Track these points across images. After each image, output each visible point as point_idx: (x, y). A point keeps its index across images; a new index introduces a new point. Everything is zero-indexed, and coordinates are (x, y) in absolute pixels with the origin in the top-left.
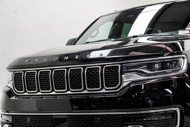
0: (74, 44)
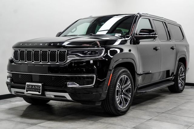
0: (59, 36)
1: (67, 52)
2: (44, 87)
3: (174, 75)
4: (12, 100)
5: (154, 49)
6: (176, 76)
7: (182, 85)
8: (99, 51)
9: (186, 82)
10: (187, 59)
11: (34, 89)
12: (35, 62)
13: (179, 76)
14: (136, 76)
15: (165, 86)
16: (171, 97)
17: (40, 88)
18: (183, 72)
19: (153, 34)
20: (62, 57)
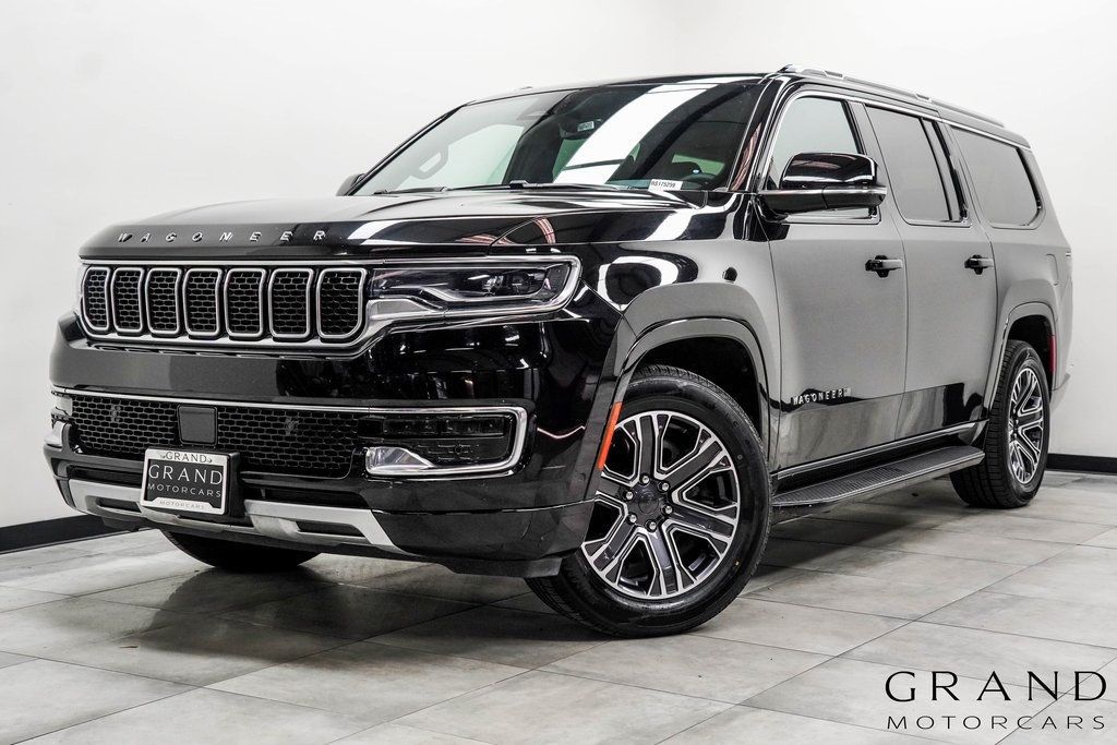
1: (368, 277)
2: (240, 477)
3: (985, 414)
4: (97, 550)
5: (870, 266)
6: (997, 417)
7: (1028, 467)
8: (545, 272)
9: (1049, 452)
10: (1060, 323)
11: (189, 485)
12: (191, 337)
13: (1015, 416)
14: (765, 414)
15: (933, 471)
16: (966, 530)
17: (217, 478)
18: (1035, 393)
19: (859, 184)
20: (340, 306)
